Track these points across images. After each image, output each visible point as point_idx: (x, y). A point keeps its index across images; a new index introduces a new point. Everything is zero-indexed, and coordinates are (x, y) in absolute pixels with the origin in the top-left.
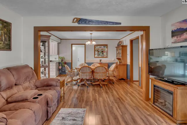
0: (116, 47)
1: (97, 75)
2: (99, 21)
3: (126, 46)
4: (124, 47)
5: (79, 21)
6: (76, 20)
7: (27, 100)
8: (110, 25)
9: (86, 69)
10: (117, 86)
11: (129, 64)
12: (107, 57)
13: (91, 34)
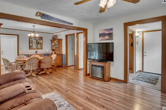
0: (51, 40)
1: (44, 65)
2: (58, 19)
3: (61, 40)
4: (60, 40)
5: (42, 16)
6: (39, 14)
7: (25, 92)
8: (66, 24)
9: (34, 60)
10: (59, 71)
11: (65, 54)
12: (41, 49)
13: (34, 26)
